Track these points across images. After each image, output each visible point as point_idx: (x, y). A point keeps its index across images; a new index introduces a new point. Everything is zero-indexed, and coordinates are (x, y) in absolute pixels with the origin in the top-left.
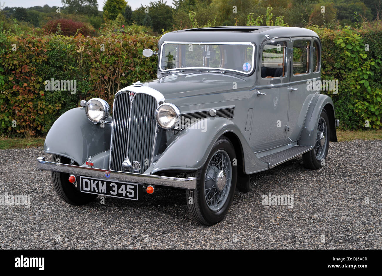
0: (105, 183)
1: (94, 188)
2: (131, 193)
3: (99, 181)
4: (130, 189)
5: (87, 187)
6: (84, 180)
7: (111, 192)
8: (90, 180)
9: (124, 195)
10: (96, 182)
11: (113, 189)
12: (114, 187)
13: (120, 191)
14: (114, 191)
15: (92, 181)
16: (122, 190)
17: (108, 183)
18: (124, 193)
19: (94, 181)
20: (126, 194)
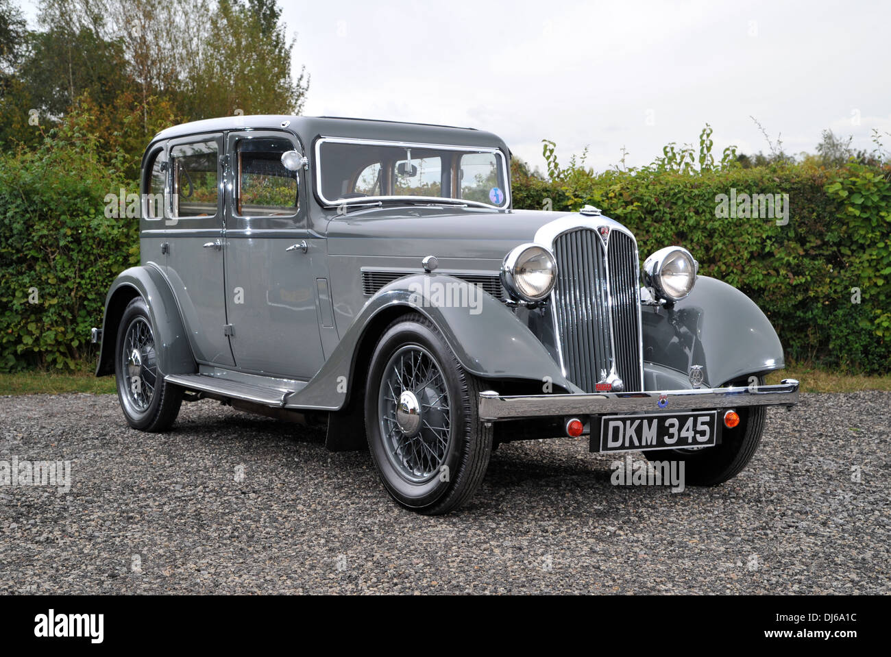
0: (655, 421)
1: (631, 438)
2: (703, 433)
3: (642, 419)
4: (703, 423)
5: (615, 439)
6: (612, 424)
7: (666, 438)
8: (624, 420)
9: (690, 441)
10: (637, 422)
11: (671, 430)
12: (672, 425)
13: (684, 434)
14: (671, 436)
15: (628, 422)
16: (688, 430)
17: (662, 420)
18: (690, 434)
19: (633, 420)
20: (694, 438)
